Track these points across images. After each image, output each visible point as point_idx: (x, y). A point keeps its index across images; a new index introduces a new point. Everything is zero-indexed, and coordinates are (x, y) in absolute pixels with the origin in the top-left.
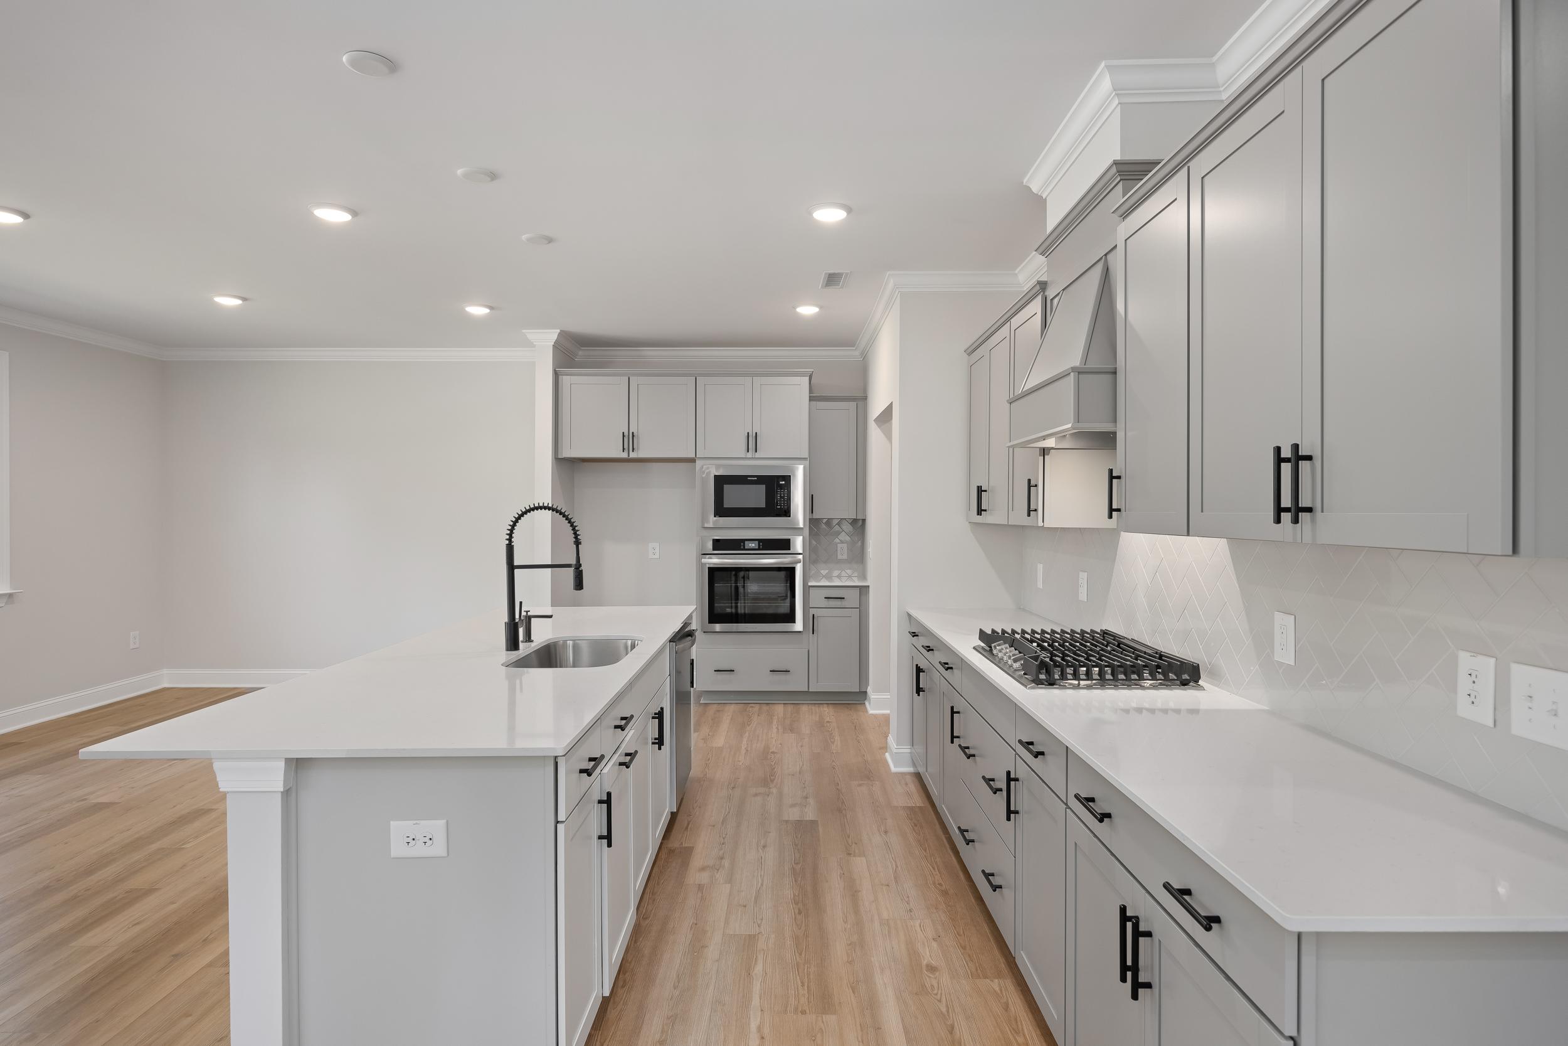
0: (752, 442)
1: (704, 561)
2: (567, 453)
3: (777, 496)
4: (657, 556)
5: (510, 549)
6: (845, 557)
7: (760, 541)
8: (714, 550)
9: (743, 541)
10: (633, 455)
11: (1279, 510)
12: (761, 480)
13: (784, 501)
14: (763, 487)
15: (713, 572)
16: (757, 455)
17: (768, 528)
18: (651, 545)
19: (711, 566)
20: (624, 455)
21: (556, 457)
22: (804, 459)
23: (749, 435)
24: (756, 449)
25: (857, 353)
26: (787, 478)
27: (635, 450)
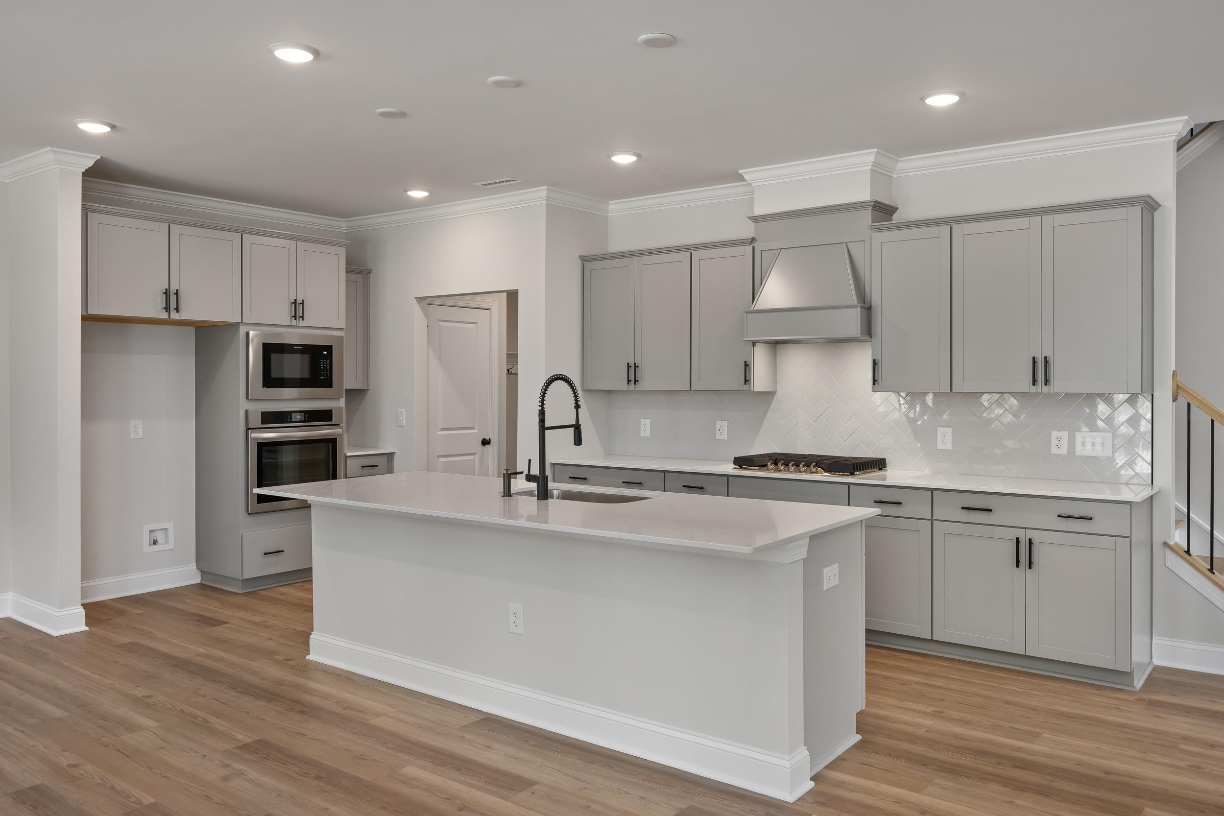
0: (298, 309)
1: (254, 435)
2: (93, 311)
3: (321, 366)
4: (140, 435)
5: (542, 414)
7: (305, 412)
8: (262, 423)
9: (290, 413)
10: (174, 316)
12: (306, 349)
13: (327, 371)
14: (306, 357)
15: (264, 447)
16: (303, 323)
18: (133, 423)
19: (261, 441)
20: (164, 315)
21: (85, 314)
22: (341, 329)
23: (295, 302)
24: (302, 317)
25: (344, 225)
26: (329, 348)
27: (177, 309)
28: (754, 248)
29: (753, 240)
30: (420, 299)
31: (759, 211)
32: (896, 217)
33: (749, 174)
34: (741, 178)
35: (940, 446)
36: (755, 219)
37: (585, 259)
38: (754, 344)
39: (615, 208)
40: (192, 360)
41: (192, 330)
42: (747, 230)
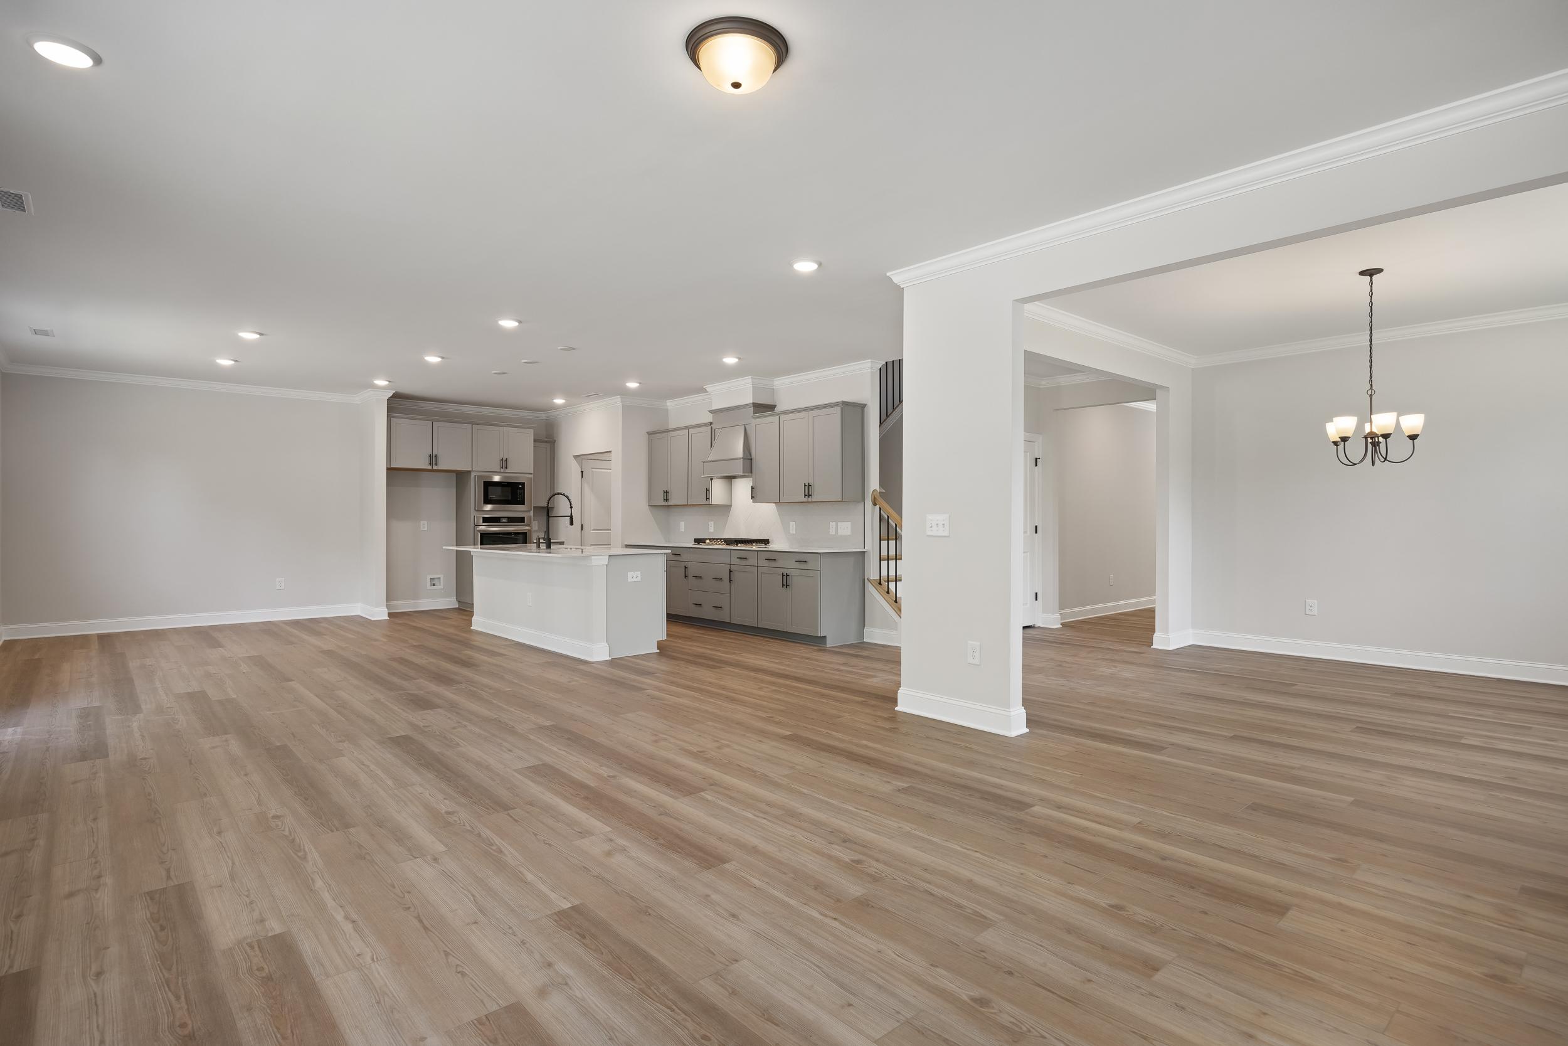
0: (504, 463)
1: (479, 529)
2: (393, 465)
3: (517, 493)
6: (537, 529)
7: (508, 518)
8: (483, 523)
9: (500, 518)
10: (435, 468)
11: (805, 495)
12: (508, 485)
13: (521, 496)
14: (511, 489)
15: (484, 535)
16: (507, 471)
17: (515, 511)
18: (422, 522)
20: (430, 467)
21: (389, 467)
22: (531, 474)
23: (502, 460)
24: (507, 468)
25: (544, 415)
26: (523, 484)
27: (436, 464)
28: (712, 427)
29: (711, 423)
30: (576, 457)
31: (714, 408)
32: (776, 410)
33: (709, 388)
34: (705, 391)
35: (791, 532)
36: (712, 412)
37: (649, 433)
38: (712, 479)
39: (670, 404)
40: (454, 490)
41: (455, 474)
42: (709, 418)
